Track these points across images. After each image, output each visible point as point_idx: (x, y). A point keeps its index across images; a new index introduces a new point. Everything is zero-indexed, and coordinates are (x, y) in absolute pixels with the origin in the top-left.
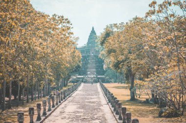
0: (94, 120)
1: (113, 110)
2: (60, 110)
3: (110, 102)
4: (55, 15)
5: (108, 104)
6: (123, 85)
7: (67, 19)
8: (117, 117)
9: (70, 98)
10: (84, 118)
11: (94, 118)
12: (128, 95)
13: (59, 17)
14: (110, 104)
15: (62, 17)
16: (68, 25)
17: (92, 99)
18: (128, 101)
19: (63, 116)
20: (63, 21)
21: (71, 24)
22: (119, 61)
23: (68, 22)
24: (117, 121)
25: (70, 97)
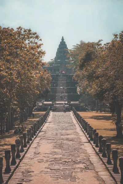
0: (77, 163)
1: (97, 151)
2: (34, 150)
3: (92, 139)
4: (20, 28)
5: (89, 142)
6: (103, 114)
7: (35, 33)
8: (105, 160)
9: (41, 134)
10: (66, 162)
11: (77, 162)
12: (112, 130)
13: (25, 31)
14: (92, 142)
15: (30, 30)
16: (36, 41)
17: (68, 135)
18: (113, 138)
19: (39, 158)
20: (31, 35)
21: (41, 40)
22: (103, 89)
23: (37, 37)
24: (105, 165)
25: (40, 132)
